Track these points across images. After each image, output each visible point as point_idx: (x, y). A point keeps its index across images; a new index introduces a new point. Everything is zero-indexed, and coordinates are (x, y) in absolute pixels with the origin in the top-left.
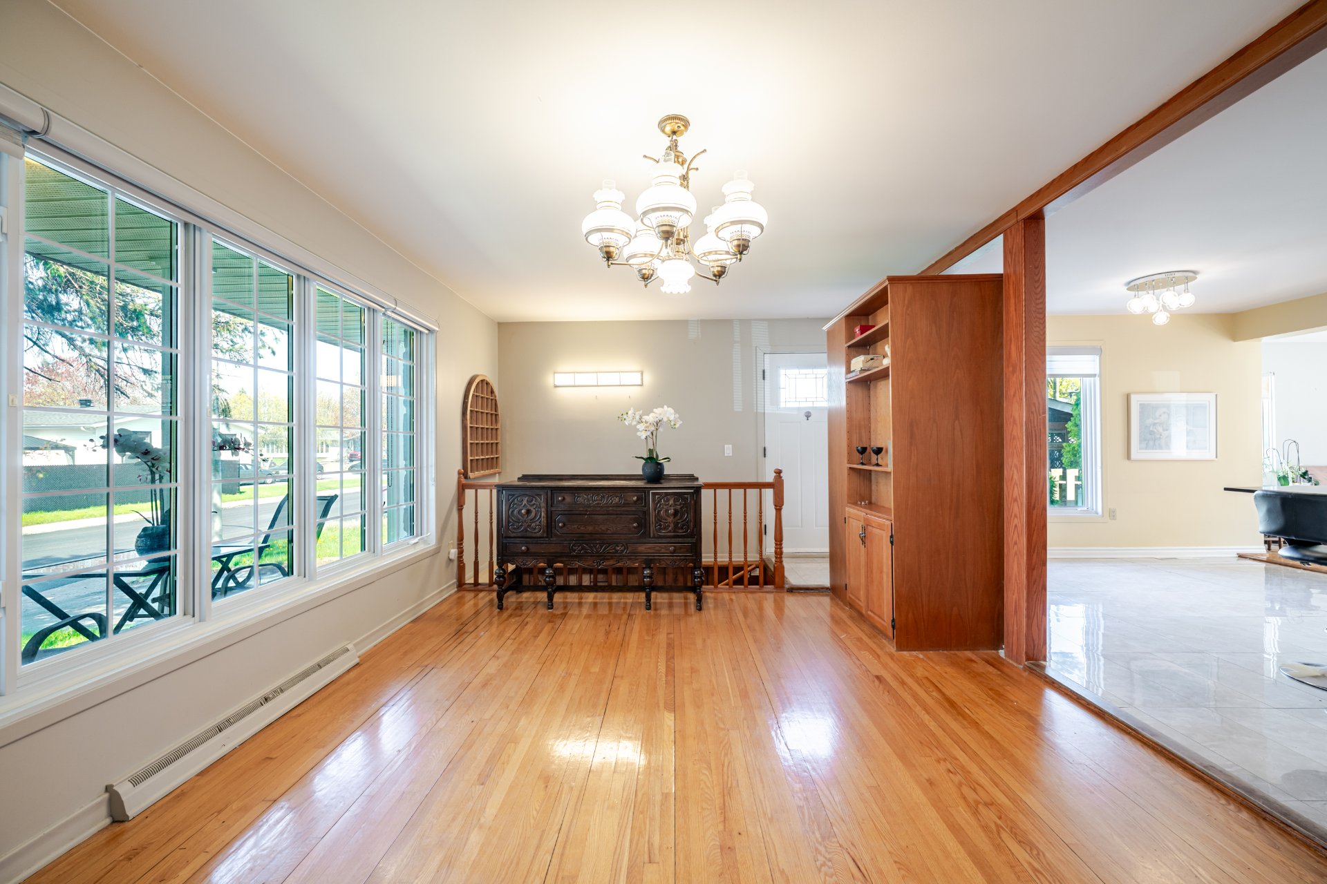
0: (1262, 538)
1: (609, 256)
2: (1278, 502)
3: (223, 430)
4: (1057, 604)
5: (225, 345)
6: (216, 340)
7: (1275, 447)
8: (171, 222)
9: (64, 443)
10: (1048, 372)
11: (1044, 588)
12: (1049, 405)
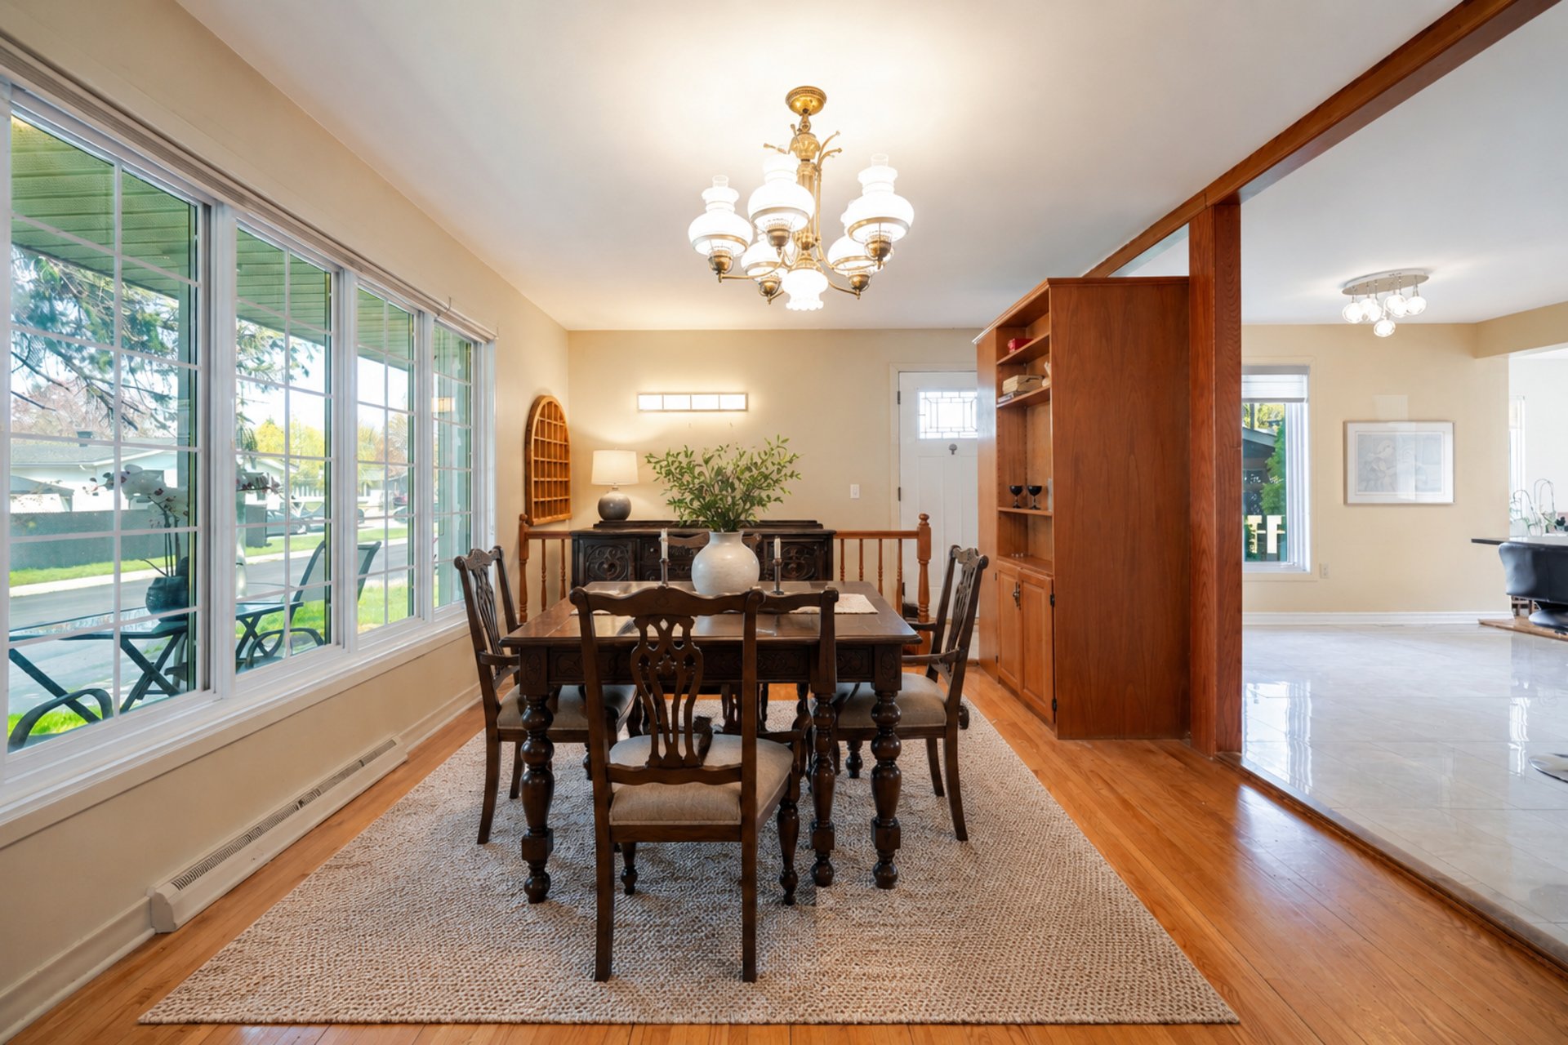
0: (1509, 601)
1: (720, 268)
2: (1528, 556)
3: (249, 468)
4: (1255, 682)
5: (251, 364)
6: (241, 357)
7: (1524, 488)
8: (189, 204)
9: (61, 485)
10: (1244, 395)
11: (1239, 661)
12: (1244, 436)
